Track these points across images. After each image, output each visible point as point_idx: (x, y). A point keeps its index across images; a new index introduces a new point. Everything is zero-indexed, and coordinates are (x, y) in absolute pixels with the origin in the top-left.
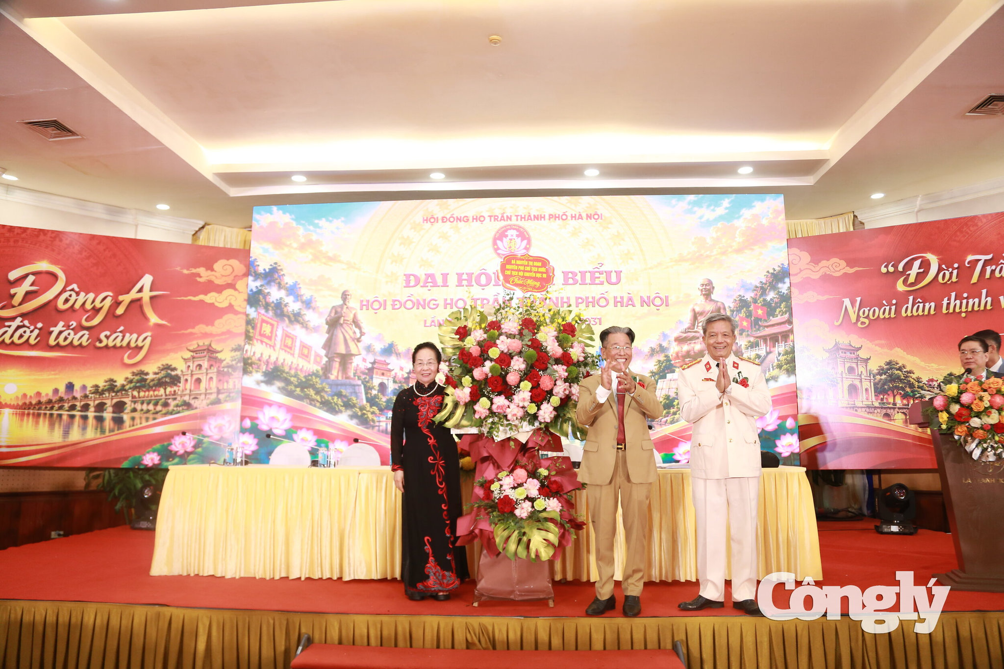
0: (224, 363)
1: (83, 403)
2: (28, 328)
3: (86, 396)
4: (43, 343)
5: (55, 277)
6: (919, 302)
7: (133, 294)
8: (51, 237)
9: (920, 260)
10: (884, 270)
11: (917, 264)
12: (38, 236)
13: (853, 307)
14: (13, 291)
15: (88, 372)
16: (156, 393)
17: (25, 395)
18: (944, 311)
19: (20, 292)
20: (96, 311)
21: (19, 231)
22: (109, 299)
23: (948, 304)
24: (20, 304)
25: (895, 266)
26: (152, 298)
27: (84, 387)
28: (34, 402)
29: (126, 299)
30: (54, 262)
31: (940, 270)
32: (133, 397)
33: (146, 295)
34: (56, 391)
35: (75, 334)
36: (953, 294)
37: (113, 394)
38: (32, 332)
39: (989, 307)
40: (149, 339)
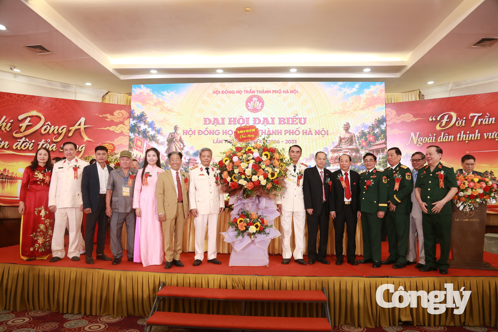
2: (28, 142)
5: (40, 118)
6: (446, 135)
7: (76, 127)
8: (37, 99)
9: (448, 115)
10: (430, 120)
11: (446, 117)
12: (31, 99)
13: (415, 137)
14: (20, 125)
18: (458, 140)
19: (24, 125)
20: (59, 134)
21: (22, 97)
22: (65, 129)
23: (460, 136)
24: (24, 131)
25: (436, 118)
26: (85, 128)
29: (73, 129)
30: (39, 111)
31: (457, 120)
33: (82, 127)
35: (50, 145)
36: (463, 132)
38: (30, 144)
39: (479, 138)
40: (84, 148)
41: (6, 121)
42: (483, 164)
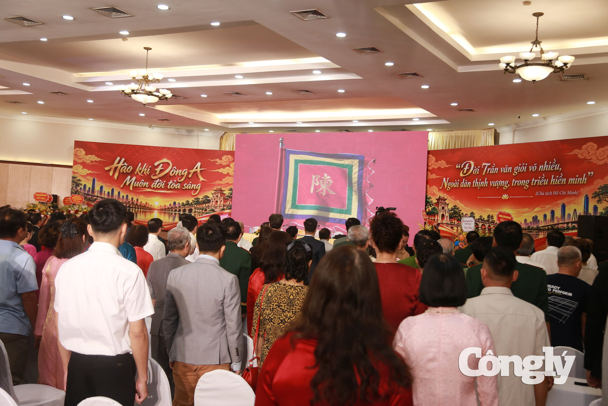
0: (226, 195)
1: (179, 209)
2: (161, 182)
3: (180, 207)
4: (166, 188)
5: (169, 164)
6: (466, 182)
7: (194, 170)
8: (167, 150)
9: (468, 164)
10: (457, 167)
11: (467, 165)
12: (163, 149)
13: (446, 182)
14: (156, 170)
15: (180, 198)
16: (202, 206)
17: (161, 206)
18: (473, 186)
19: (158, 170)
20: (182, 176)
21: (157, 148)
22: (186, 171)
23: (475, 183)
24: (158, 174)
25: (461, 166)
26: (201, 171)
27: (179, 203)
28: (164, 208)
29: (192, 171)
30: (168, 159)
31: (474, 168)
32: (195, 207)
33: (199, 170)
34: (170, 205)
35: (176, 185)
36: (477, 179)
37: (188, 206)
38: (162, 184)
39: (487, 186)
40: (200, 186)
41: (147, 167)
42: (488, 209)
